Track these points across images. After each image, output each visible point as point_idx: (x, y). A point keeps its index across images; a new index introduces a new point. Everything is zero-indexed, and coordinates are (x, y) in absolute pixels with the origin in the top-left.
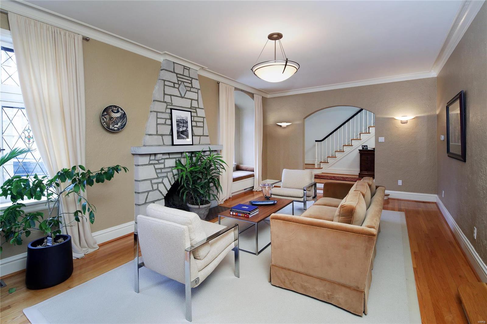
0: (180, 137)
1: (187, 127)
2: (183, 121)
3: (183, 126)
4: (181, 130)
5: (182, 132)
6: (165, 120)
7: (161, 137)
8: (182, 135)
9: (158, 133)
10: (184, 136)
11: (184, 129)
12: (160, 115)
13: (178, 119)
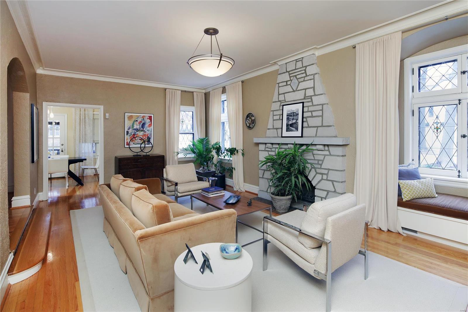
0: (289, 130)
1: (297, 120)
2: (294, 114)
3: (293, 119)
4: (290, 123)
5: (291, 125)
6: (279, 116)
7: (276, 130)
8: (291, 128)
9: (274, 128)
10: (293, 129)
11: (294, 121)
12: (275, 113)
13: (288, 113)
